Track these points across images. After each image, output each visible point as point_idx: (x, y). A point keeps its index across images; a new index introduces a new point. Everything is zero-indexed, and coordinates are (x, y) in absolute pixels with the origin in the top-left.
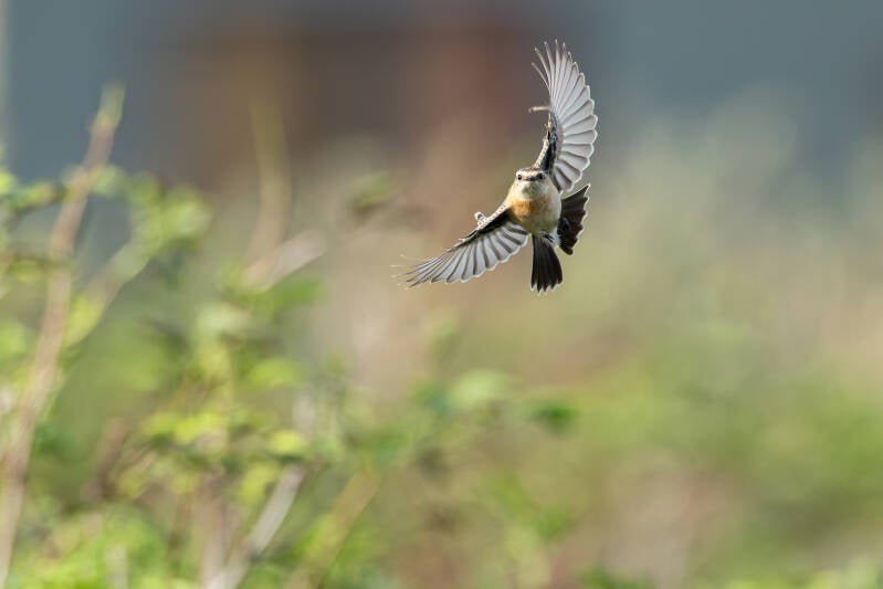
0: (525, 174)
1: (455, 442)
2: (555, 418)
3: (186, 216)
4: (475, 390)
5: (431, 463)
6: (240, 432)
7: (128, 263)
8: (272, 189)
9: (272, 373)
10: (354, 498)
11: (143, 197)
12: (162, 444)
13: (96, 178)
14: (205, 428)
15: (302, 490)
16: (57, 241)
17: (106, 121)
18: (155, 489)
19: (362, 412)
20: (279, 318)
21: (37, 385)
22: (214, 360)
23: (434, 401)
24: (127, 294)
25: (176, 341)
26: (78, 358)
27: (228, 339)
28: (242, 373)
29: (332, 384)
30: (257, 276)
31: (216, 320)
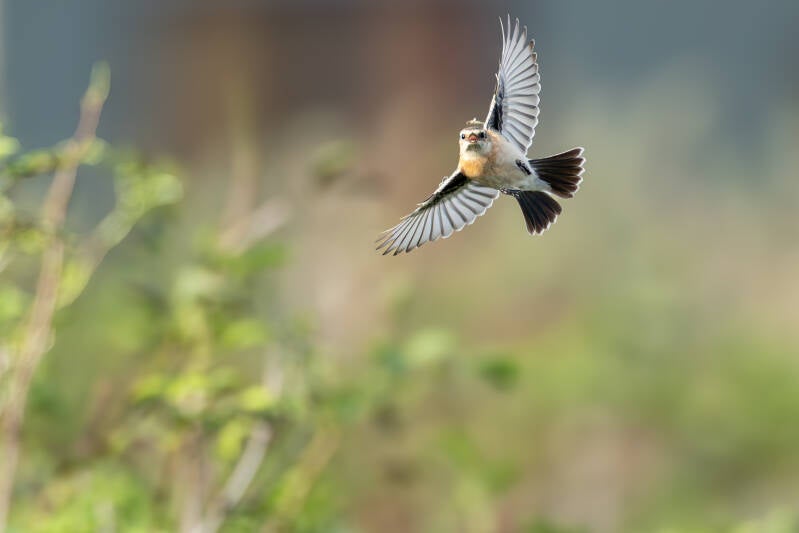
1: (409, 399)
2: (500, 375)
3: (164, 185)
4: (427, 347)
5: (387, 419)
7: (114, 230)
8: (243, 160)
9: (244, 334)
10: (318, 453)
11: (126, 169)
13: (85, 150)
15: (272, 446)
17: (95, 96)
18: (140, 445)
19: (326, 370)
20: (250, 282)
21: (32, 346)
22: (191, 321)
23: (389, 359)
24: (113, 259)
25: (156, 303)
26: (70, 319)
27: (204, 302)
28: (217, 332)
29: (299, 344)
30: (231, 240)
31: (192, 284)
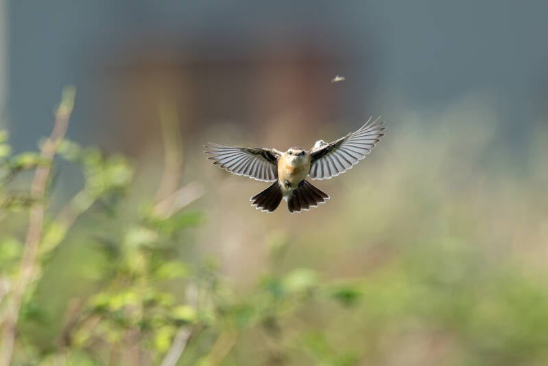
0: (294, 151)
1: (285, 313)
2: (347, 298)
3: (118, 173)
4: (298, 281)
5: (270, 325)
6: (150, 304)
7: (83, 202)
8: (172, 157)
9: (172, 270)
10: (222, 347)
11: (92, 160)
12: (101, 311)
14: (128, 300)
15: (189, 342)
16: (37, 185)
17: (65, 109)
18: (98, 341)
19: (227, 293)
20: (175, 236)
21: (24, 279)
22: (136, 262)
23: (274, 288)
24: (81, 220)
25: (112, 250)
27: (144, 249)
28: (152, 270)
29: (208, 276)
30: (161, 210)
31: (137, 237)
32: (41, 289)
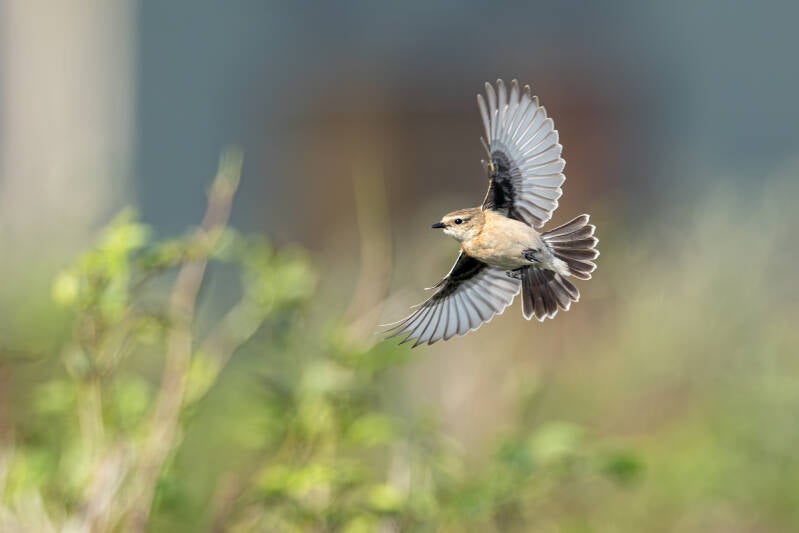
2: (623, 471)
5: (507, 517)
7: (242, 322)
9: (372, 430)
16: (179, 299)
17: (224, 185)
21: (157, 442)
22: (317, 417)
24: (241, 353)
26: (197, 415)
27: (334, 400)
30: (359, 333)
31: (320, 380)
32: (180, 460)
